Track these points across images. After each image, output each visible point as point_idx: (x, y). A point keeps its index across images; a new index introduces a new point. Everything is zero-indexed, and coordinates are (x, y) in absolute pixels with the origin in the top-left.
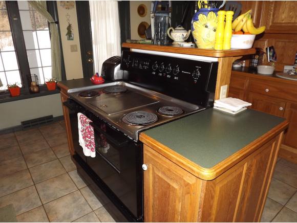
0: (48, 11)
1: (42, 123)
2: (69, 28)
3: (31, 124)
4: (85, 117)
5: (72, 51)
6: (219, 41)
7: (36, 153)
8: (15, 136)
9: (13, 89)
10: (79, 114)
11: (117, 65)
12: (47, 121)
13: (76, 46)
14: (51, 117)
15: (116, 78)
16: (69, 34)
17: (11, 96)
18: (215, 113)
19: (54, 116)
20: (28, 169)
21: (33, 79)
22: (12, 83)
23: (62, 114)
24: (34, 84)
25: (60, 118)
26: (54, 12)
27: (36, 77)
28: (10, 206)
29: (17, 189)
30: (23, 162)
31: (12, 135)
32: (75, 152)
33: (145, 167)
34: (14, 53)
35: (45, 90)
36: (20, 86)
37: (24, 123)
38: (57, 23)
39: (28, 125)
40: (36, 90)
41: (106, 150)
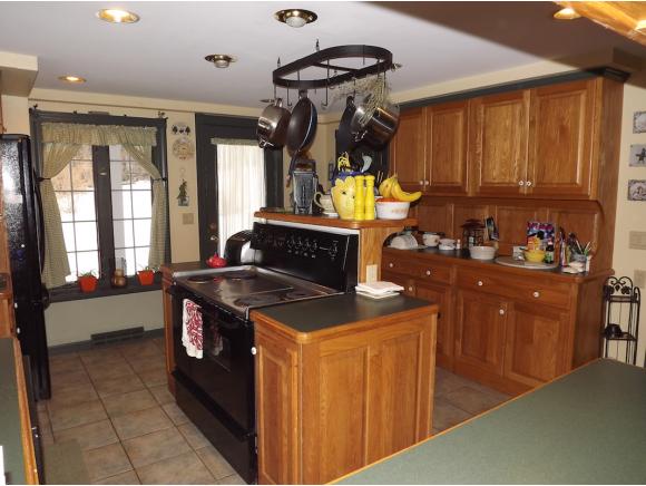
0: (153, 162)
1: (124, 340)
2: (183, 187)
3: (106, 340)
4: (192, 303)
5: (185, 223)
6: (360, 210)
7: (115, 379)
8: (79, 357)
9: (85, 280)
10: (185, 301)
11: (246, 241)
12: (135, 336)
13: (191, 215)
14: (141, 329)
15: (243, 261)
16: (183, 196)
17: (81, 291)
18: (358, 300)
19: (146, 329)
20: (100, 399)
21: (118, 266)
22: (83, 271)
23: (162, 326)
24: (119, 273)
25: (158, 333)
26: (161, 165)
27: (123, 261)
28: (74, 440)
29: (82, 423)
30: (92, 391)
31: (75, 355)
32: (176, 367)
33: (254, 350)
34: (94, 225)
35: (136, 284)
36: (97, 277)
37: (95, 337)
38: (166, 179)
39: (102, 341)
40: (121, 282)
41: (217, 351)
